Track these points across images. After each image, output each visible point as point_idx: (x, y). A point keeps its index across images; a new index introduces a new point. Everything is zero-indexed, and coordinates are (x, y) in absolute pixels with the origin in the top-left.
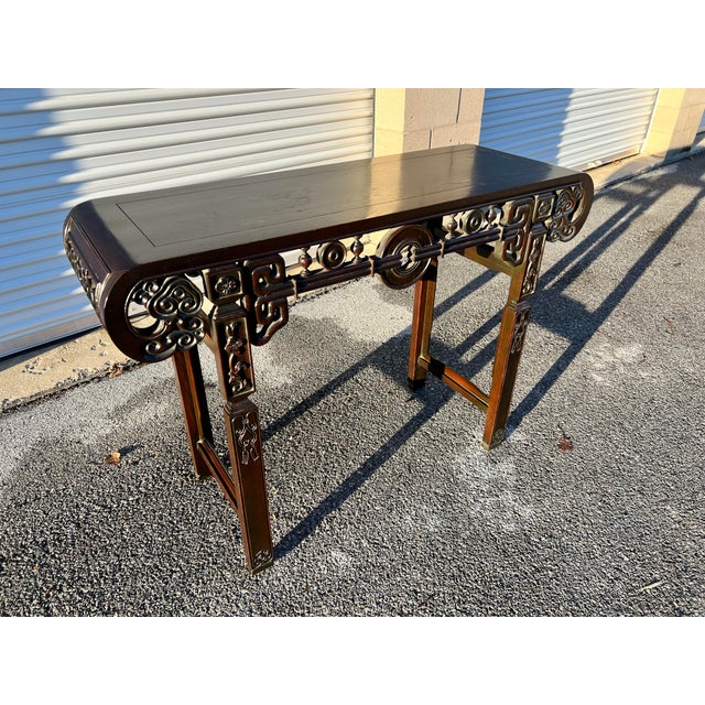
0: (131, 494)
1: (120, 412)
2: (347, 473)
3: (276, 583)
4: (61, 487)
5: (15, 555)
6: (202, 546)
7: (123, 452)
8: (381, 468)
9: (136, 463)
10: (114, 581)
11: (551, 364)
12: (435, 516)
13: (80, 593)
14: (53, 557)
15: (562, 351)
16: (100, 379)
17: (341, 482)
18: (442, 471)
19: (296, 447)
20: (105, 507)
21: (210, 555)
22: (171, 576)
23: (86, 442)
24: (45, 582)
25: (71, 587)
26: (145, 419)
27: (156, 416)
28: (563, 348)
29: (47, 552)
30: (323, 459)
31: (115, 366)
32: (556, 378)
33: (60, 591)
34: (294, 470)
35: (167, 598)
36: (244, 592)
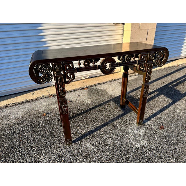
0: (45, 123)
1: (49, 105)
2: (97, 126)
3: (71, 148)
4: (31, 119)
5: (17, 132)
6: (57, 137)
7: (47, 114)
8: (107, 126)
9: (49, 116)
10: (36, 141)
11: (164, 106)
12: (118, 140)
13: (28, 142)
14: (25, 134)
15: (169, 103)
16: (47, 98)
17: (95, 128)
18: (123, 129)
19: (87, 118)
20: (39, 125)
21: (58, 139)
22: (48, 142)
23: (39, 111)
24: (21, 138)
25: (26, 141)
26: (54, 107)
27: (56, 107)
28: (169, 102)
29: (24, 132)
30: (92, 122)
31: (51, 95)
32: (165, 110)
33: (24, 141)
34: (84, 123)
35: (46, 147)
36: (63, 149)
